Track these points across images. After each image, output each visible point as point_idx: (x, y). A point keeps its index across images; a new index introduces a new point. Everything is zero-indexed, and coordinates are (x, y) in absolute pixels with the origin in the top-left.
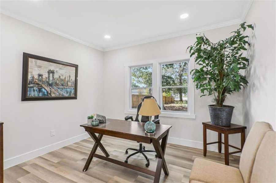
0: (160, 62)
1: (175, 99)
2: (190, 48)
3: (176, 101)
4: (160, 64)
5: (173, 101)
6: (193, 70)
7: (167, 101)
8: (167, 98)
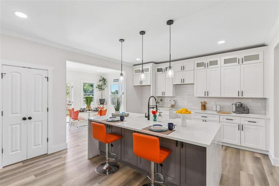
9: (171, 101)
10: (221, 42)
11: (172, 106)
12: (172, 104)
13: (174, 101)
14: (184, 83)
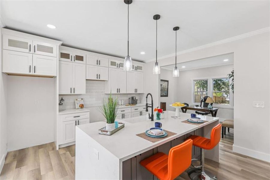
0: (213, 78)
1: (227, 99)
2: (229, 75)
3: (227, 101)
4: (213, 79)
5: (224, 100)
6: (231, 84)
7: (217, 101)
8: (217, 98)
9: (78, 99)
10: (143, 53)
11: (82, 106)
12: (80, 104)
13: (82, 99)
14: (99, 79)
